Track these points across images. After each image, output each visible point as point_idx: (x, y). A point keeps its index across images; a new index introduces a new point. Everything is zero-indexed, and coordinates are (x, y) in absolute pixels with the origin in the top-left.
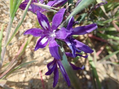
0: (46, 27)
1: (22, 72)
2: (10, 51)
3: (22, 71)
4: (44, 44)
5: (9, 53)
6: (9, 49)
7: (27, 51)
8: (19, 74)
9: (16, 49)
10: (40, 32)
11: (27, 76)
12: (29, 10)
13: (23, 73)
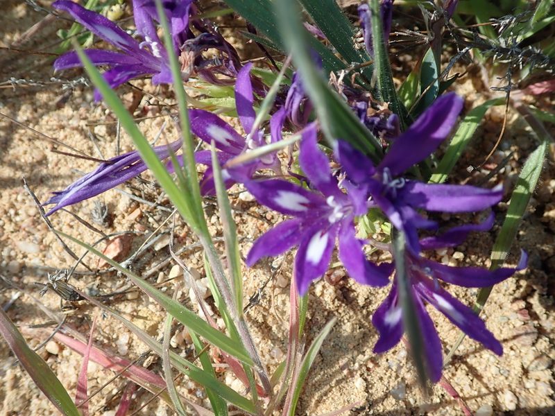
0: (303, 204)
1: (345, 372)
2: (270, 320)
3: (342, 369)
4: (322, 261)
5: (270, 329)
6: (264, 316)
7: (322, 294)
8: (338, 382)
9: (284, 303)
10: (290, 232)
11: (374, 378)
12: (228, 184)
13: (351, 373)
